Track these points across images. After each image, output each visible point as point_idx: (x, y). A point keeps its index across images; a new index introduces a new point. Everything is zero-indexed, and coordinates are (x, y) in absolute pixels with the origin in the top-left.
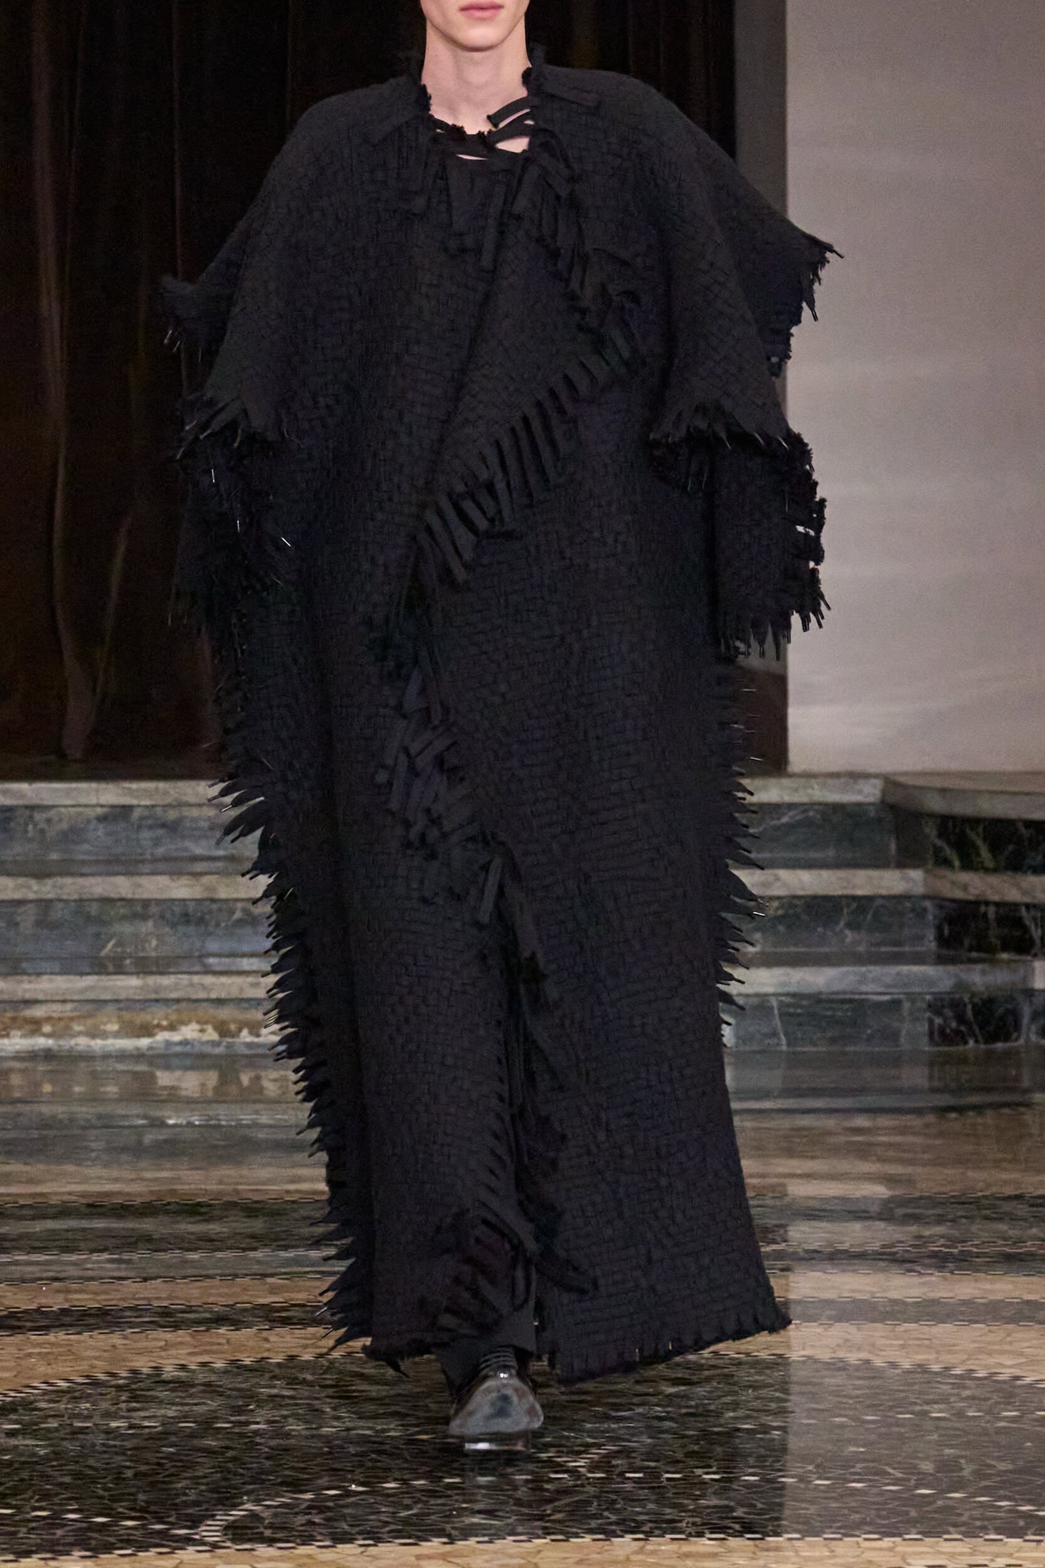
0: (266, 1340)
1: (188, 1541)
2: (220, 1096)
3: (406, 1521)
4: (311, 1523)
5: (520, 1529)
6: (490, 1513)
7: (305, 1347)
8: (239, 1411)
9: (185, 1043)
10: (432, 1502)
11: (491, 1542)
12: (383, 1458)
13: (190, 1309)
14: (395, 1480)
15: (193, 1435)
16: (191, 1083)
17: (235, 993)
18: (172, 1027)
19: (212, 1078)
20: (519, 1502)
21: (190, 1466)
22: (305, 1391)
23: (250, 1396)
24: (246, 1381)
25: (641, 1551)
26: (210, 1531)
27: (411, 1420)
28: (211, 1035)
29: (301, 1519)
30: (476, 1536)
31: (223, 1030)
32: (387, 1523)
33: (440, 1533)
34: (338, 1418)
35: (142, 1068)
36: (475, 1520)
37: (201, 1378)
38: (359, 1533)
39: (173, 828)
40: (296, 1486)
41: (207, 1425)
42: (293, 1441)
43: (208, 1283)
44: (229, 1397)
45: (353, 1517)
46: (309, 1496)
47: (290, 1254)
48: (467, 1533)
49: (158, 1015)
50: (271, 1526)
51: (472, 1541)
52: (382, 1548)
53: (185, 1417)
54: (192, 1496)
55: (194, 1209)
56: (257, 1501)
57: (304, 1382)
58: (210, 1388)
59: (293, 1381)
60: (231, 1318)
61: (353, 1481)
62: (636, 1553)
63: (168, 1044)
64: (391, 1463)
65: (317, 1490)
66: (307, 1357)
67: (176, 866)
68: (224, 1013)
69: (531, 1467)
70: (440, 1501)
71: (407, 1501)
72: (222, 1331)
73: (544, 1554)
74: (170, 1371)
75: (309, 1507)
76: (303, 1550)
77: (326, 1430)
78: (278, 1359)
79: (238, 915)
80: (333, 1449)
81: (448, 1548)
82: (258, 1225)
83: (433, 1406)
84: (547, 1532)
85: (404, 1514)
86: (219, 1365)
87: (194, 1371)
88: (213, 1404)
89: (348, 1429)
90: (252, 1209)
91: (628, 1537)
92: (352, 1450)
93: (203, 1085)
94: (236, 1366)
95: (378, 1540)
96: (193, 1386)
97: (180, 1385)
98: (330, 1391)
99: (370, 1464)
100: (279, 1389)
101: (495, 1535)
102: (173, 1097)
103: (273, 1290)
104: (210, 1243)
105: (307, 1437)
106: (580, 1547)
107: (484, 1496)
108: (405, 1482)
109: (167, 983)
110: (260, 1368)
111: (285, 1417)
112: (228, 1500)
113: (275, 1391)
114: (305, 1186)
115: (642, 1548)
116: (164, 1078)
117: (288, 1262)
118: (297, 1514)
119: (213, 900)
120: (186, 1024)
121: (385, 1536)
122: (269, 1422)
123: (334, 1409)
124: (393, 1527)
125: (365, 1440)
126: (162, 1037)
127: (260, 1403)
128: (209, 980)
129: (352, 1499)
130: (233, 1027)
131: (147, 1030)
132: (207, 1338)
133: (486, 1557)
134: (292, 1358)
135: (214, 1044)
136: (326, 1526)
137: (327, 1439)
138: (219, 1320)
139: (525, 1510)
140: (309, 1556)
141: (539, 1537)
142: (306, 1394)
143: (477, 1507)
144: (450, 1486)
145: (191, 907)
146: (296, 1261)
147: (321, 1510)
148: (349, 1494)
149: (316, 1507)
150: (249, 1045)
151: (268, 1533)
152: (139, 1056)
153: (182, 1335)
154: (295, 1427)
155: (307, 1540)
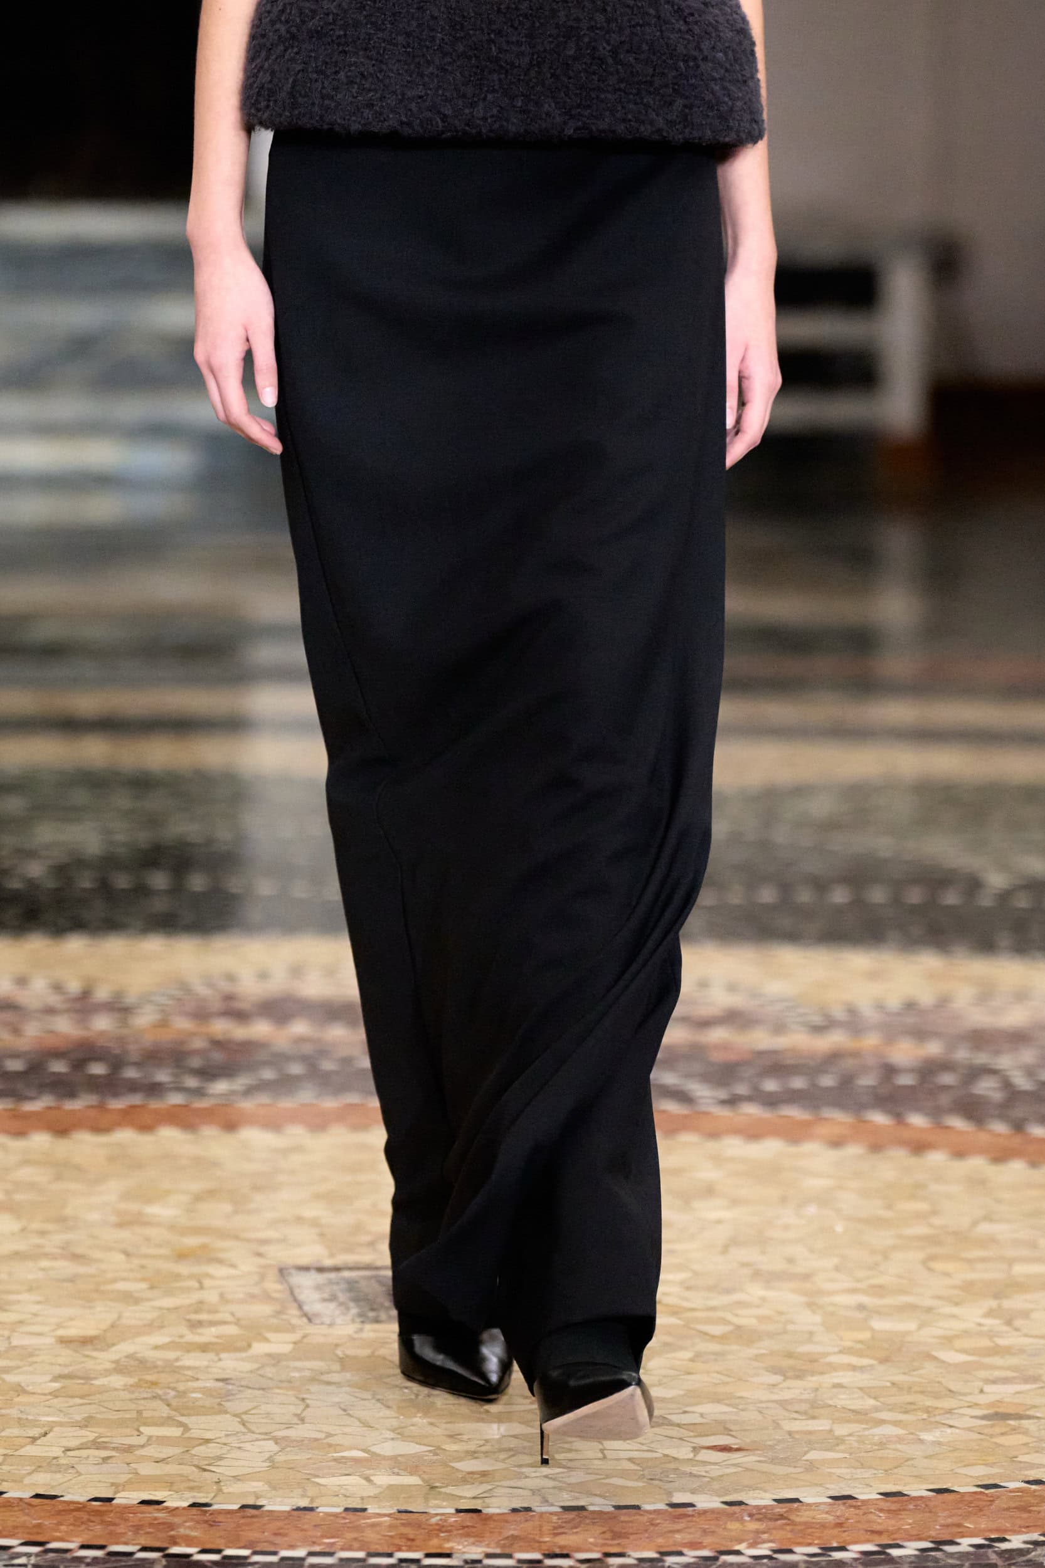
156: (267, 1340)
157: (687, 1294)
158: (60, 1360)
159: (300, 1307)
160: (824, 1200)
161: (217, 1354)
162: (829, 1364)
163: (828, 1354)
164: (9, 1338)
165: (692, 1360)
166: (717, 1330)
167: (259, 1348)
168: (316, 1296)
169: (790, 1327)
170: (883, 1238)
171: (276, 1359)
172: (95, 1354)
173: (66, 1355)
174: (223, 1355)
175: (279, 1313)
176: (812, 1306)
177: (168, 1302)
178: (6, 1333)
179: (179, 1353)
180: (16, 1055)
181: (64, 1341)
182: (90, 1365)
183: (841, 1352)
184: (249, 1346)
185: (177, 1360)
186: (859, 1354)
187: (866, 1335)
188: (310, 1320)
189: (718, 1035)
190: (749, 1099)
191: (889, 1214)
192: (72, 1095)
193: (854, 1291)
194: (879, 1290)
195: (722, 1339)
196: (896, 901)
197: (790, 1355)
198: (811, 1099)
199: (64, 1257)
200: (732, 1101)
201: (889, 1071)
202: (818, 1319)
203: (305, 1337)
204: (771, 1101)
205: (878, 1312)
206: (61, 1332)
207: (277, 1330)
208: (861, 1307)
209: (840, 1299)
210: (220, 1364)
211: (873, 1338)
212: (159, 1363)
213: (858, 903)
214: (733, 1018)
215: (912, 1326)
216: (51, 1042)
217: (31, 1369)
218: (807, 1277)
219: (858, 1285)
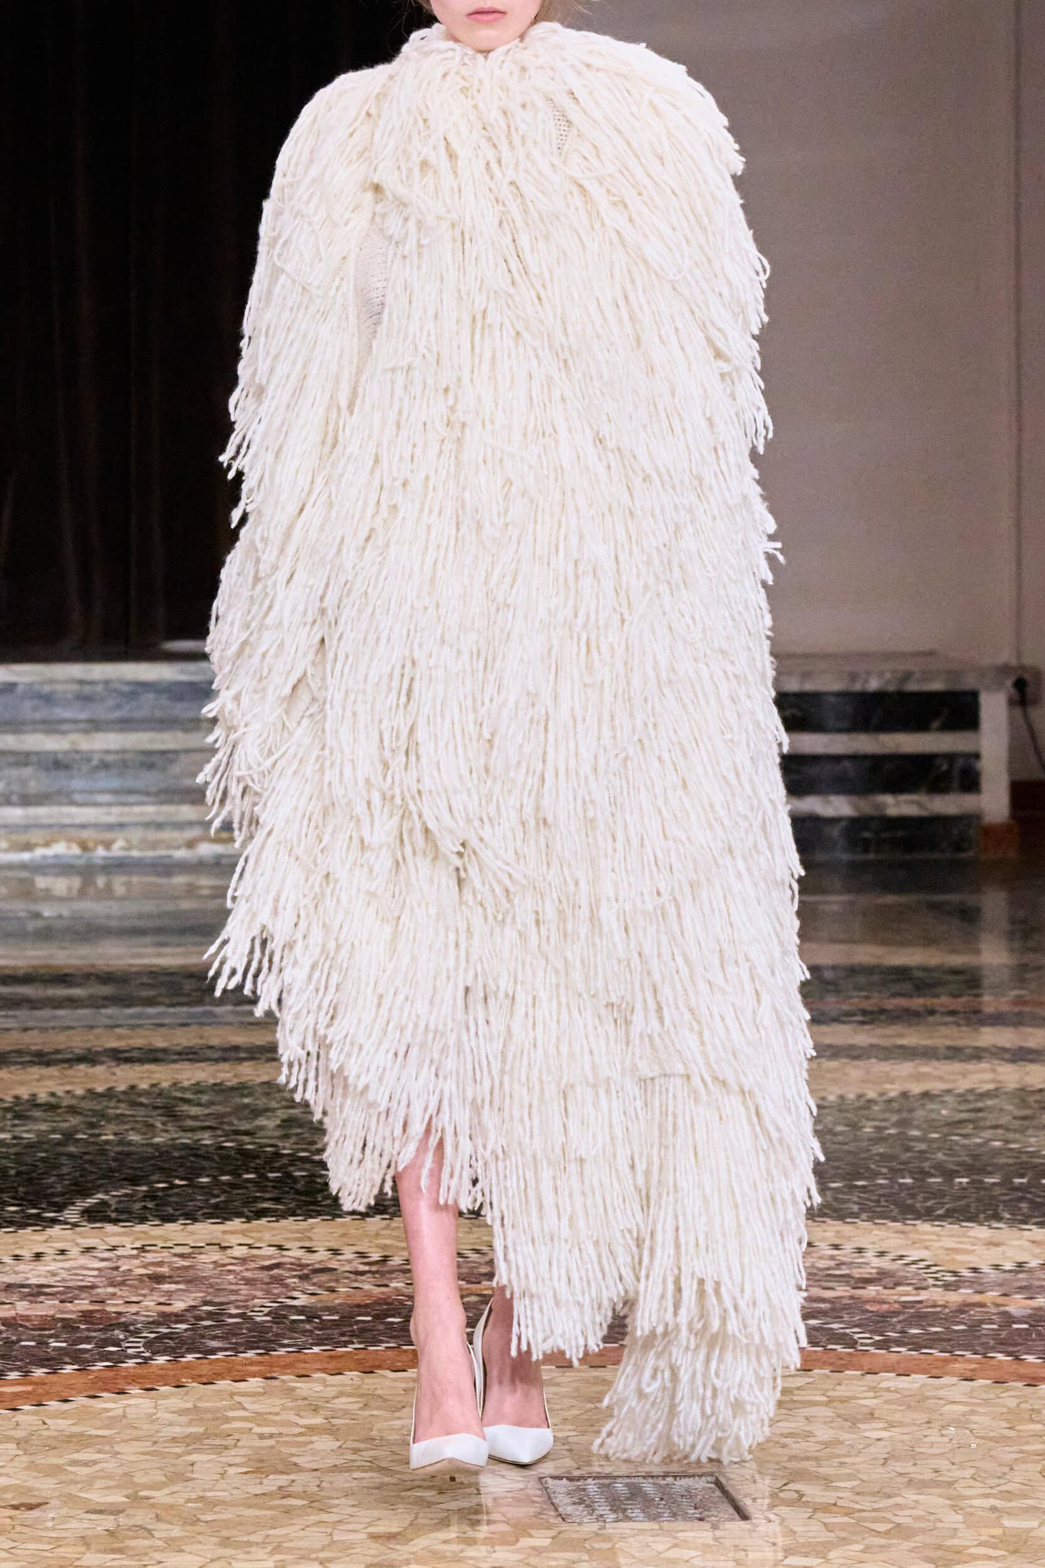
0: (114, 1074)
1: (54, 1221)
2: (82, 893)
3: (216, 1206)
4: (145, 1208)
5: (299, 1212)
6: (277, 1200)
7: (142, 1078)
8: (92, 1126)
9: (56, 856)
10: (235, 1192)
11: (277, 1221)
12: (199, 1160)
13: (57, 1052)
14: (208, 1176)
15: (59, 1143)
16: (60, 885)
17: (93, 820)
18: (47, 844)
19: (76, 882)
20: (298, 1192)
21: (56, 1167)
22: (142, 1112)
23: (103, 1116)
24: (99, 1103)
25: (387, 1227)
26: (71, 1214)
27: (219, 1132)
28: (76, 850)
29: (138, 1206)
30: (266, 1216)
31: (84, 847)
32: (201, 1208)
33: (239, 1215)
34: (166, 1131)
35: (25, 874)
36: (266, 1205)
37: (65, 1103)
38: (181, 1215)
39: (48, 699)
40: (134, 1181)
41: (69, 1136)
42: (133, 1148)
43: (72, 1032)
44: (86, 1116)
45: (176, 1203)
46: (144, 1188)
47: (131, 1011)
48: (260, 1214)
49: (35, 836)
50: (116, 1210)
51: (263, 1221)
52: (198, 1226)
53: (54, 1131)
54: (59, 1189)
55: (63, 978)
56: (106, 1192)
57: (142, 1104)
58: (72, 1110)
59: (134, 1104)
60: (90, 1058)
61: (176, 1177)
62: (383, 1229)
63: (44, 857)
64: (206, 1164)
65: (150, 1184)
66: (144, 1086)
67: (51, 726)
68: (85, 834)
69: (308, 1166)
70: (240, 1191)
71: (216, 1192)
72: (82, 1067)
73: (316, 1230)
74: (43, 1097)
75: (145, 1197)
76: (140, 1228)
77: (157, 1140)
78: (122, 1088)
79: (95, 762)
80: (162, 1153)
81: (246, 1226)
82: (107, 990)
83: (235, 1122)
84: (319, 1214)
85: (213, 1201)
86: (79, 1092)
87: (60, 1097)
88: (74, 1121)
89: (174, 1139)
90: (106, 978)
91: (379, 1217)
92: (176, 1154)
93: (70, 889)
94: (91, 1094)
95: (195, 1220)
96: (60, 1107)
97: (51, 1107)
98: (160, 1111)
99: (189, 1164)
100: (123, 1109)
101: (283, 1215)
102: (48, 896)
103: (120, 1038)
104: (72, 1003)
105: (143, 1145)
106: (344, 1224)
107: (274, 1187)
108: (215, 1177)
109: (43, 813)
110: (110, 1094)
111: (127, 1130)
112: (85, 1193)
113: (118, 1111)
114: (146, 961)
115: (389, 1225)
116: (41, 882)
117: (131, 1017)
118: (135, 1201)
119: (77, 752)
120: (56, 841)
121: (199, 1217)
122: (115, 1134)
123: (164, 1124)
124: (206, 1211)
125: (186, 1147)
126: (39, 852)
127: (109, 1120)
128: (74, 810)
129: (176, 1191)
130: (91, 844)
131: (28, 847)
132: (71, 1072)
133: (275, 1232)
134: (133, 1087)
135: (79, 857)
136: (157, 1210)
137: (157, 1146)
138: (81, 1059)
139: (303, 1198)
140: (144, 1232)
141: (312, 1217)
142: (142, 1113)
143: (268, 1195)
144: (248, 1181)
145: (60, 756)
146: (139, 1016)
147: (153, 1198)
148: (173, 1186)
149: (151, 1196)
150: (105, 858)
151: (113, 1215)
152: (23, 866)
153: (53, 1071)
154: (134, 1137)
155: (143, 1220)
156: (531, 1536)
157: (858, 1498)
158: (372, 1552)
159: (557, 1510)
160: (960, 1423)
161: (493, 1547)
162: (970, 1555)
163: (968, 1547)
164: (331, 1534)
165: (863, 1551)
166: (882, 1527)
167: (525, 1542)
168: (567, 1500)
169: (939, 1525)
170: (1008, 1454)
171: (538, 1551)
172: (398, 1547)
173: (375, 1548)
174: (497, 1548)
175: (537, 1515)
176: (955, 1508)
177: (454, 1505)
178: (329, 1530)
179: (462, 1546)
180: (331, 1310)
181: (375, 1537)
182: (394, 1556)
183: (979, 1545)
184: (517, 1541)
185: (462, 1551)
186: (995, 1547)
187: (998, 1532)
188: (563, 1519)
189: (872, 1291)
190: (899, 1343)
191: (1012, 1433)
192: (376, 1342)
193: (986, 1496)
194: (1008, 1495)
195: (887, 1533)
196: (1006, 1183)
197: (939, 1547)
198: (948, 1342)
199: (371, 1469)
200: (884, 1345)
201: (1008, 1319)
202: (960, 1518)
203: (560, 1533)
204: (916, 1345)
205: (1009, 1513)
206: (371, 1530)
207: (540, 1527)
208: (993, 1509)
209: (976, 1502)
210: (494, 1555)
211: (1004, 1534)
212: (448, 1554)
213: (977, 1185)
214: (881, 1277)
215: (1035, 1524)
216: (358, 1298)
217: (348, 1559)
218: (950, 1484)
219: (988, 1491)
